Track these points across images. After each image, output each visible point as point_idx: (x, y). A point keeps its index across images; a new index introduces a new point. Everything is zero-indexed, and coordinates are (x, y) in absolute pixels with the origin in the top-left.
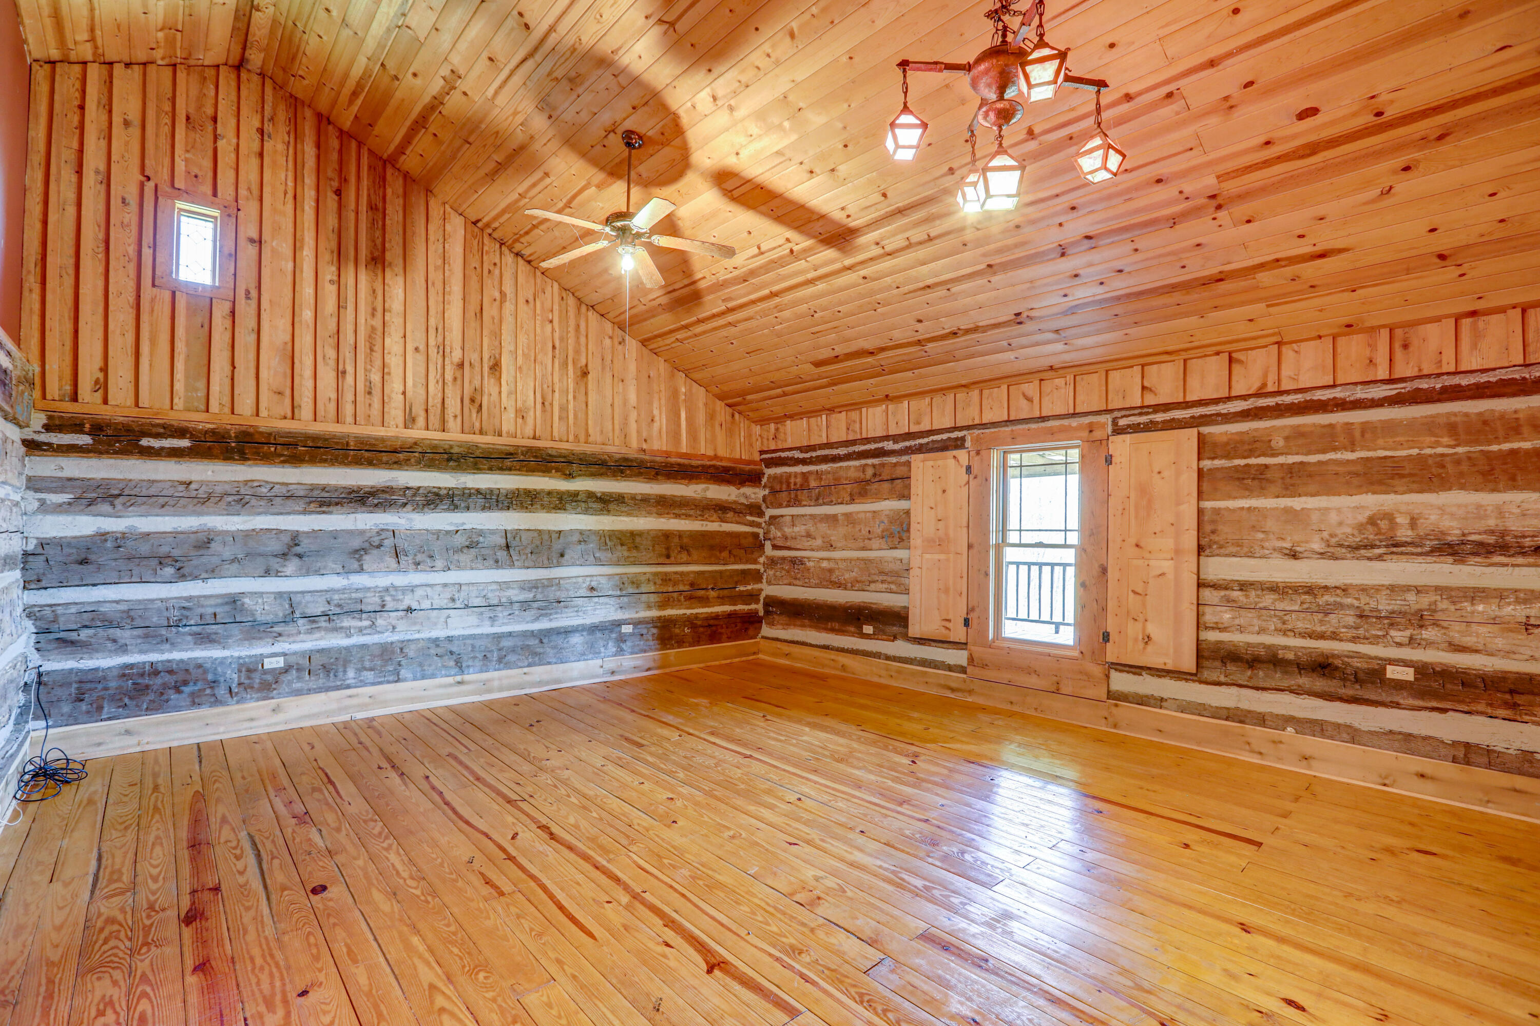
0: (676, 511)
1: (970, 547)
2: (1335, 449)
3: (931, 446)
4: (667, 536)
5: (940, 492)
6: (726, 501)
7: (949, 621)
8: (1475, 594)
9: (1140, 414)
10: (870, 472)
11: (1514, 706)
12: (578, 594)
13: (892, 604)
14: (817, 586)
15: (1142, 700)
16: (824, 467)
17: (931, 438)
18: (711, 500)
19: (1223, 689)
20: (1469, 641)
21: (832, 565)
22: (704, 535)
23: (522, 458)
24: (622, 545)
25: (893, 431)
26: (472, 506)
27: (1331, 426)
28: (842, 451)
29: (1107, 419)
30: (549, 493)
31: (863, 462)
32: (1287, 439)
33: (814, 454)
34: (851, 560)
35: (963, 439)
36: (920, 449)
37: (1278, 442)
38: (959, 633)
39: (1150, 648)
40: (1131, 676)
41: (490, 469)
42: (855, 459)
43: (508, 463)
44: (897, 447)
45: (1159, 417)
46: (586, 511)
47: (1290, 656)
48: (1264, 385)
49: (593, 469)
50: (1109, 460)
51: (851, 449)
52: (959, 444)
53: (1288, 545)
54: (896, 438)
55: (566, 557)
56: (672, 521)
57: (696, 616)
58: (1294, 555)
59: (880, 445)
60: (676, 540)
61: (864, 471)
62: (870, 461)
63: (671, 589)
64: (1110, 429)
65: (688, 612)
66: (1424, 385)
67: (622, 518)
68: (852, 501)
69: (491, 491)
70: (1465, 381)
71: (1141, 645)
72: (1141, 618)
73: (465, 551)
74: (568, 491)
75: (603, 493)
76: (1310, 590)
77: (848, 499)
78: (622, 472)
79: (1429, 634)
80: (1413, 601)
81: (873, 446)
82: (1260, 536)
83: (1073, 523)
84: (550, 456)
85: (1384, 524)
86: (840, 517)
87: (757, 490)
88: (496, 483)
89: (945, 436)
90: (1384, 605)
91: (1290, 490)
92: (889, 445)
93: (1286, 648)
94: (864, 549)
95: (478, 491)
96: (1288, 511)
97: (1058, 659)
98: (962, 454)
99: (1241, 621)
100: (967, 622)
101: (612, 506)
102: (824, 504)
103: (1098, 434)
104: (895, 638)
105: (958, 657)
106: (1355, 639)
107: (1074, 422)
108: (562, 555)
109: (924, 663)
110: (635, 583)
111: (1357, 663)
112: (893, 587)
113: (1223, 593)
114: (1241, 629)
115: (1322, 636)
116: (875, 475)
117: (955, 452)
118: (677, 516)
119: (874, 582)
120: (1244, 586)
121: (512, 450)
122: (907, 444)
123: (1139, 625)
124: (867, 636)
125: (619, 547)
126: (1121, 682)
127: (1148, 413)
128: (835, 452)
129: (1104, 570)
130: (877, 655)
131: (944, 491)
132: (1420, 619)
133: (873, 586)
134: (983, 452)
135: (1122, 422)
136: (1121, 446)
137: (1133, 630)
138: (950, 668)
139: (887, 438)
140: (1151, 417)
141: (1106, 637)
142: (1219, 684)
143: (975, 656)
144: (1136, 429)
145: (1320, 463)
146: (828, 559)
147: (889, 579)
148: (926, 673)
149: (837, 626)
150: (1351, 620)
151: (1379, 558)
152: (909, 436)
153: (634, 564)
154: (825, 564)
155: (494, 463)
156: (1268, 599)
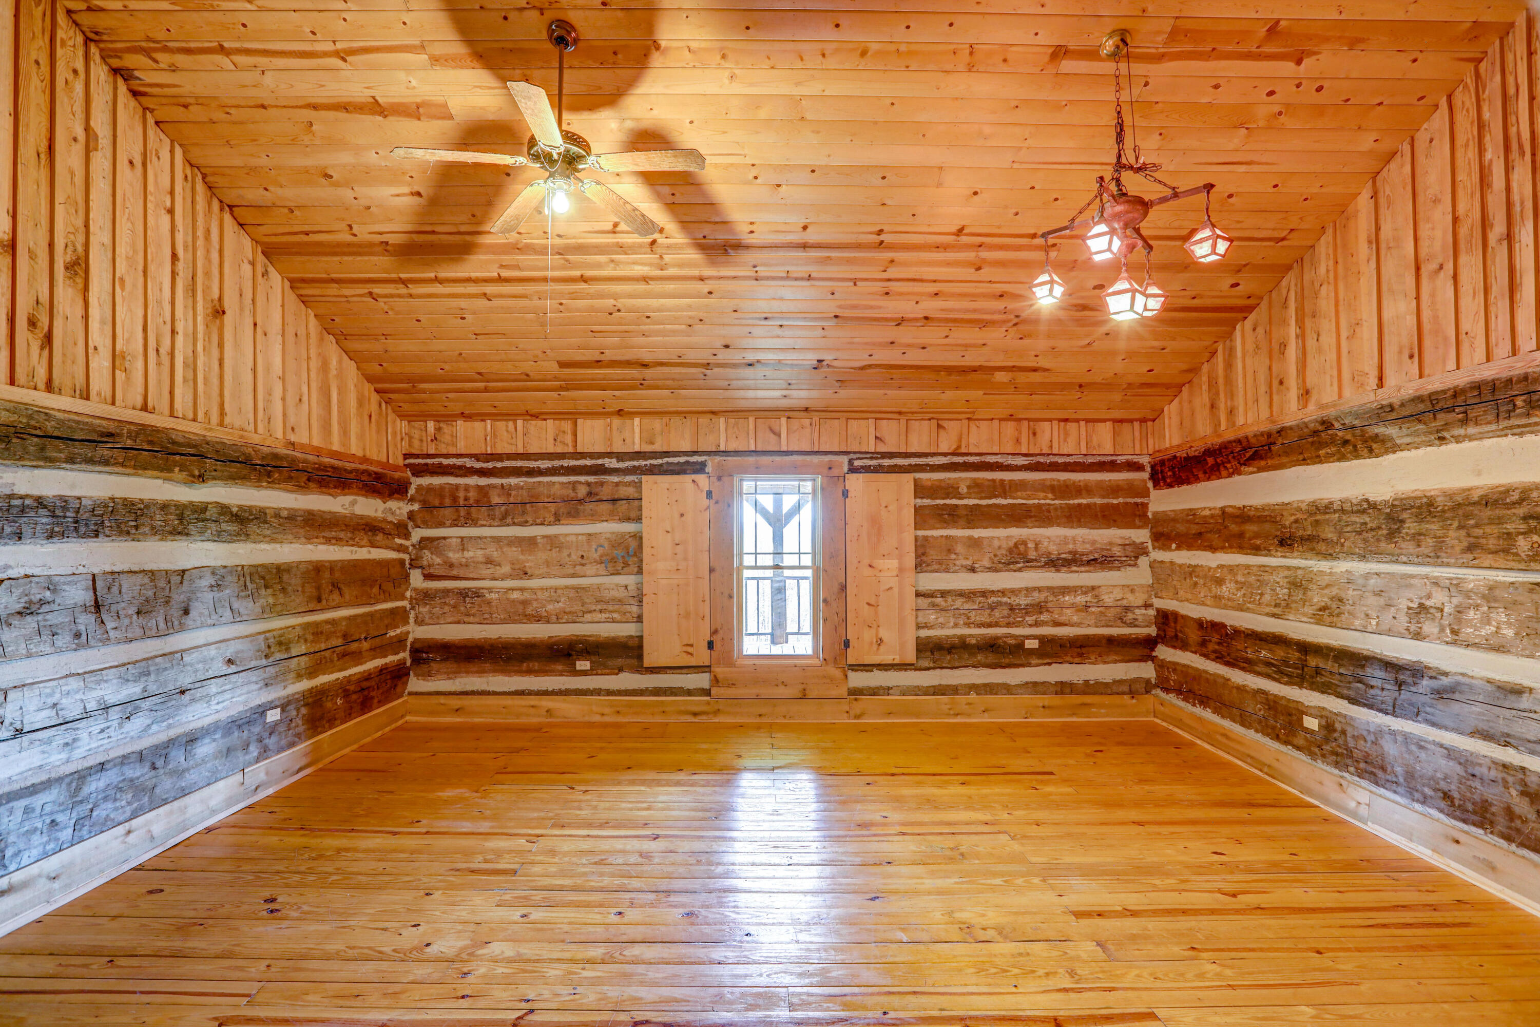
0: (327, 534)
1: (712, 570)
2: (996, 497)
3: (665, 467)
4: (317, 569)
5: (677, 516)
6: (375, 519)
7: (692, 645)
8: (1065, 590)
9: (871, 458)
10: (582, 491)
11: (1081, 655)
12: (211, 674)
13: (613, 635)
14: (503, 622)
15: (874, 692)
16: (513, 481)
17: (665, 460)
18: (362, 517)
19: (931, 672)
20: (1063, 619)
21: (526, 595)
22: (356, 566)
23: (129, 443)
24: (266, 587)
25: (618, 447)
26: (27, 531)
27: (993, 481)
28: (544, 464)
29: (845, 459)
30: (164, 507)
31: (573, 478)
32: (969, 487)
33: (499, 465)
34: (556, 589)
35: (703, 465)
36: (652, 471)
37: (963, 489)
38: (703, 656)
39: (882, 648)
40: (865, 674)
41: (71, 460)
42: (563, 474)
43: (103, 451)
44: (622, 465)
45: (886, 462)
46: (218, 537)
47: (973, 641)
48: (959, 447)
49: (233, 468)
50: (845, 494)
51: (557, 463)
52: (700, 468)
53: (969, 563)
54: (620, 457)
55: (193, 614)
56: (321, 547)
57: (348, 680)
58: (973, 570)
59: (600, 462)
60: (327, 575)
61: (574, 489)
62: (582, 479)
63: (323, 646)
64: (846, 469)
65: (341, 675)
66: (1042, 459)
67: (263, 546)
68: (557, 520)
69: (64, 501)
70: (1060, 460)
71: (875, 646)
72: (875, 626)
73: (15, 622)
74: (192, 503)
75: (241, 508)
76: (984, 594)
77: (552, 519)
78: (269, 474)
79: (1044, 617)
80: (1037, 597)
81: (589, 462)
82: (953, 556)
83: (807, 546)
84: (174, 443)
85: (1022, 548)
86: (539, 540)
87: (401, 504)
88: (73, 486)
89: (682, 459)
90: (1023, 601)
91: (971, 525)
92: (612, 463)
93: (970, 636)
94: (574, 576)
95: (40, 502)
96: (970, 538)
97: (804, 668)
98: (701, 479)
99: (941, 620)
100: (711, 645)
101: (252, 528)
102: (514, 524)
103: (835, 472)
104: (621, 670)
105: (701, 680)
106: (1008, 625)
107: (816, 459)
108: (186, 612)
109: (657, 692)
110: (283, 643)
111: (1011, 641)
112: (615, 615)
113: (930, 600)
114: (942, 626)
115: (990, 625)
116: (590, 494)
117: (694, 476)
118: (328, 541)
119: (590, 612)
120: (944, 594)
121: (112, 427)
122: (636, 463)
123: (873, 631)
124: (584, 673)
125: (263, 592)
126: (858, 679)
127: (877, 458)
128: (532, 464)
129: (843, 588)
130: (597, 692)
131: (682, 515)
132: (1040, 608)
133: (588, 617)
134: (725, 479)
135: (857, 463)
136: (855, 482)
137: (868, 635)
138: (689, 693)
139: (609, 455)
140: (880, 461)
141: (847, 644)
142: (928, 669)
143: (720, 677)
144: (867, 469)
145: (988, 506)
146: (522, 590)
147: (610, 608)
148: (662, 702)
149: (536, 666)
150: (1006, 612)
151: (1020, 570)
152: (638, 455)
153: (280, 615)
154: (515, 595)
155: (79, 449)
156: (959, 602)
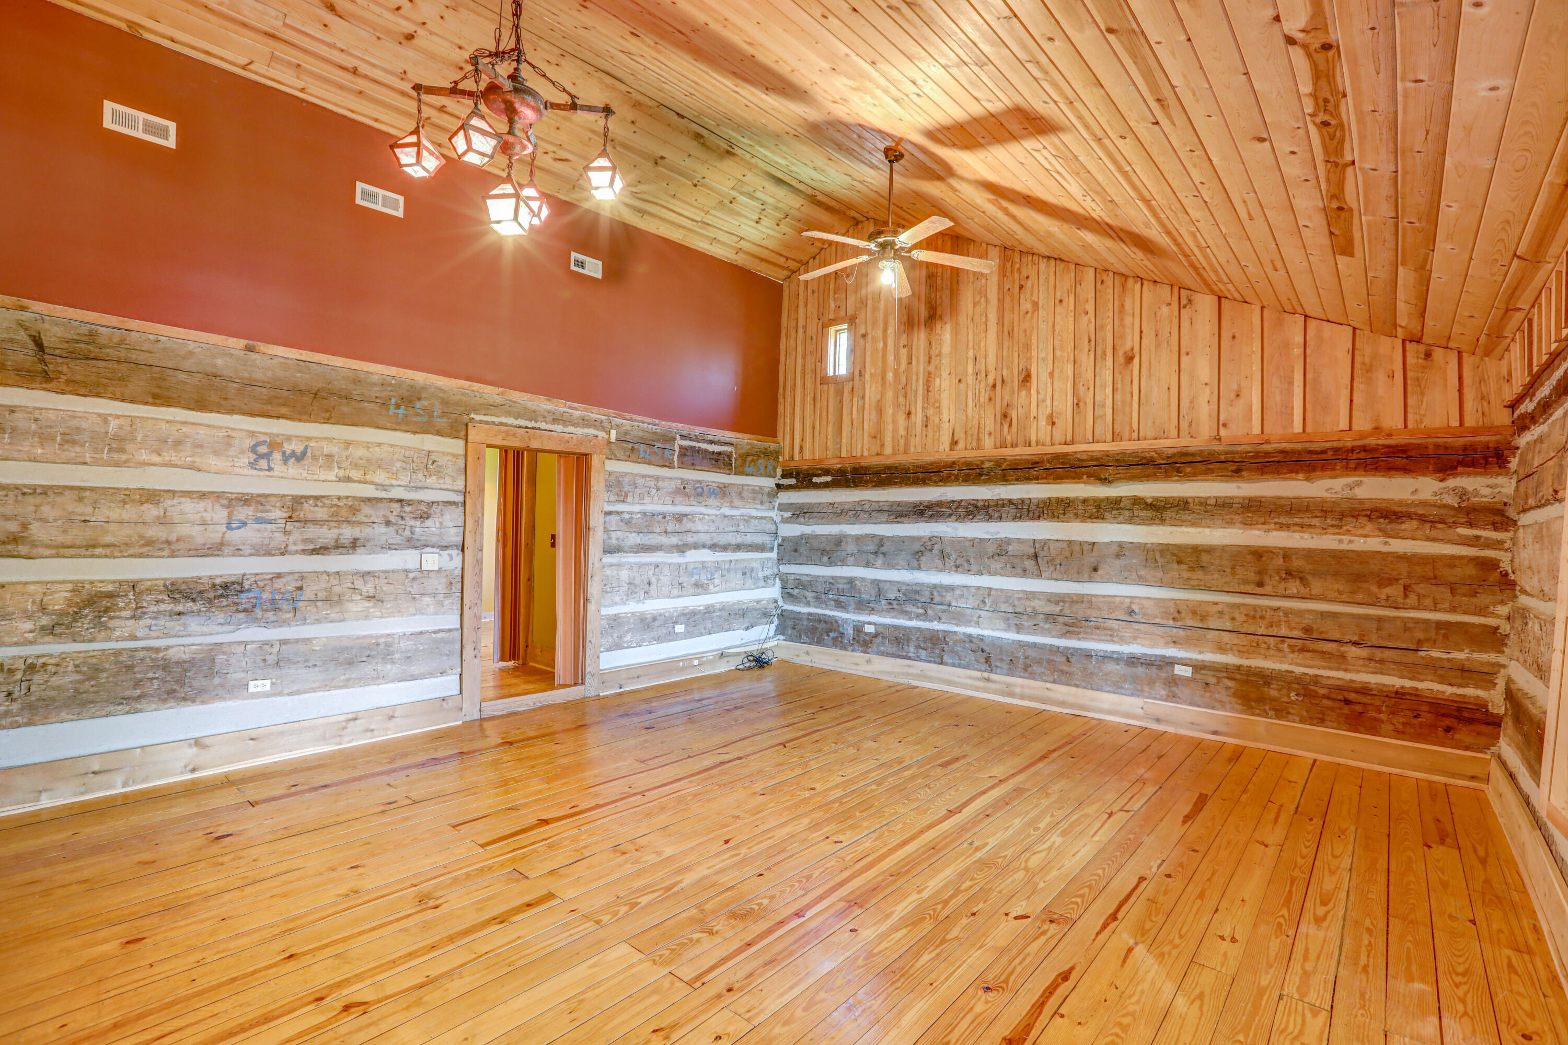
0: (1283, 520)
4: (1258, 554)
6: (1401, 503)
12: (1113, 616)
18: (1361, 501)
22: (1338, 556)
23: (1048, 466)
24: (1179, 562)
26: (1004, 516)
30: (1085, 501)
41: (1017, 480)
43: (1034, 472)
46: (1131, 521)
49: (1136, 470)
55: (1100, 572)
56: (1275, 533)
57: (1316, 679)
60: (1280, 561)
63: (1262, 631)
65: (1299, 670)
67: (1184, 529)
69: (1023, 501)
73: (996, 557)
74: (1107, 498)
75: (1156, 499)
78: (1178, 471)
84: (1079, 460)
87: (1500, 480)
88: (1028, 492)
95: (1010, 502)
101: (1168, 514)
108: (1095, 570)
110: (1199, 612)
118: (1282, 527)
121: (1037, 458)
125: (1175, 566)
153: (1193, 588)
155: (1020, 473)
